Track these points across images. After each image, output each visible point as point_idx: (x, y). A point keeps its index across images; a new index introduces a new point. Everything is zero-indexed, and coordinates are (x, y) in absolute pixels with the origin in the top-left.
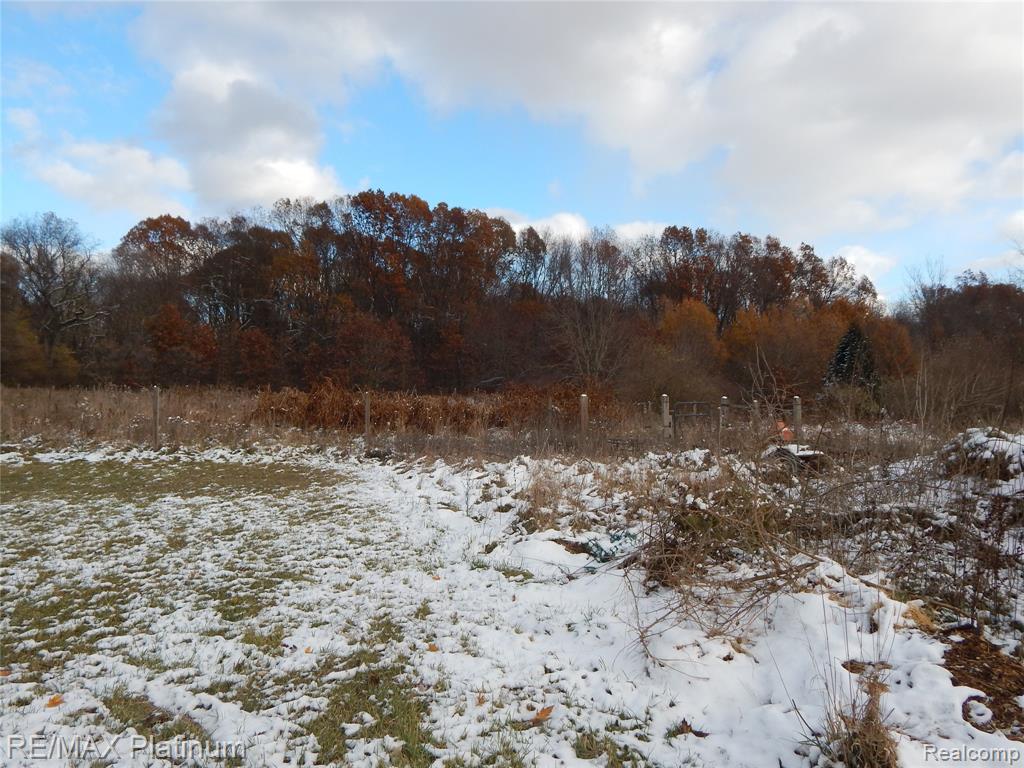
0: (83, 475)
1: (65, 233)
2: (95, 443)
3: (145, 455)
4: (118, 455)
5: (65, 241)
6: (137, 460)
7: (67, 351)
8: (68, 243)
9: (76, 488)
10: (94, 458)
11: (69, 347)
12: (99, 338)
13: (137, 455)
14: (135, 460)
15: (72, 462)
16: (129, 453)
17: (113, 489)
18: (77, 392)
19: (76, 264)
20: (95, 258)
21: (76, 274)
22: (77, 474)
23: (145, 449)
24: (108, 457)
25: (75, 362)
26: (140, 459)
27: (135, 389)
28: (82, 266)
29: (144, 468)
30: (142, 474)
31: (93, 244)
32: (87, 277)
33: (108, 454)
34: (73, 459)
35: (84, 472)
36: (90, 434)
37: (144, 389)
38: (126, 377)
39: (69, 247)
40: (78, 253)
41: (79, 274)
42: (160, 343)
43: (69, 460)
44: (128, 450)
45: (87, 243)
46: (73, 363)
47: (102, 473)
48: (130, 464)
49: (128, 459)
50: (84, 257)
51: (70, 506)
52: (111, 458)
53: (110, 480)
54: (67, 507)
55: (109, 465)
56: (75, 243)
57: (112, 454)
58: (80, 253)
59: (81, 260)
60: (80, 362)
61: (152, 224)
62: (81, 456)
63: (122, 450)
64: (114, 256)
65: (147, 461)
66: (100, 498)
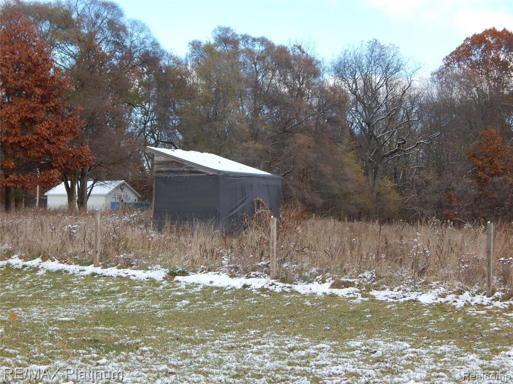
0: (418, 318)
1: (388, 59)
2: (426, 283)
3: (478, 299)
4: (450, 298)
5: (388, 68)
6: (470, 305)
7: (389, 184)
8: (390, 70)
9: (414, 330)
10: (426, 298)
11: (391, 179)
12: (420, 169)
13: (469, 299)
14: (468, 305)
15: (405, 302)
16: (460, 296)
17: (450, 335)
18: (401, 227)
19: (398, 91)
20: (416, 84)
21: (398, 102)
22: (412, 315)
23: (478, 293)
24: (440, 299)
25: (397, 195)
26: (473, 303)
27: (459, 225)
28: (404, 92)
29: (478, 315)
30: (477, 321)
31: (414, 68)
32: (409, 104)
33: (440, 296)
34: (407, 299)
35: (418, 314)
36: (422, 273)
37: (467, 226)
38: (446, 211)
39: (392, 74)
40: (400, 79)
41: (401, 101)
42: (480, 174)
43: (402, 300)
44: (460, 292)
45: (408, 68)
46: (395, 196)
47: (436, 316)
48: (462, 308)
49: (460, 303)
50: (405, 83)
51: (414, 350)
52: (443, 300)
53: (445, 324)
54: (410, 350)
55: (441, 308)
56: (397, 69)
57: (444, 296)
58: (402, 79)
59: (402, 86)
60: (402, 195)
61: (478, 40)
62: (413, 296)
63: (454, 293)
64: (433, 80)
65: (480, 306)
66: (441, 344)
